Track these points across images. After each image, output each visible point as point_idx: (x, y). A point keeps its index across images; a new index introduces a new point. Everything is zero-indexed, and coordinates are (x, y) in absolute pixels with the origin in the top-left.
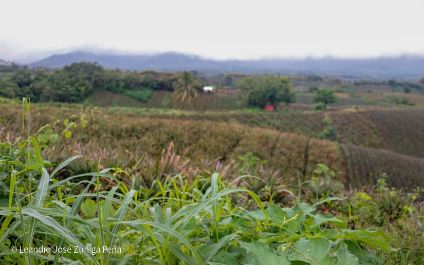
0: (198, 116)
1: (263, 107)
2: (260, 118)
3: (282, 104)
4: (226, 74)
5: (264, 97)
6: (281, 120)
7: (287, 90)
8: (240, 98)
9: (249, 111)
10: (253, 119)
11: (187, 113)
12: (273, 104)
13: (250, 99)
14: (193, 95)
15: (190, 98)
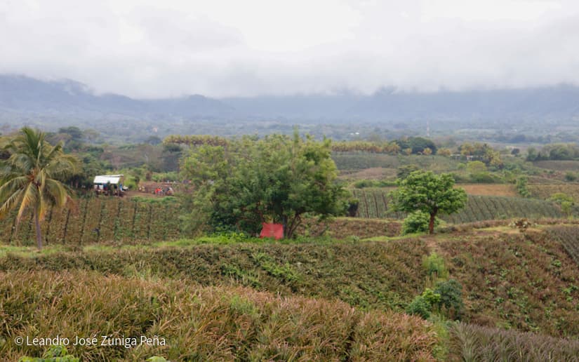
0: (61, 259)
1: (253, 228)
2: (244, 260)
3: (310, 218)
4: (165, 138)
5: (258, 199)
6: (305, 262)
7: (321, 179)
8: (189, 206)
9: (212, 241)
10: (223, 262)
11: (27, 253)
12: (282, 219)
13: (217, 208)
14: (53, 200)
15: (44, 207)
